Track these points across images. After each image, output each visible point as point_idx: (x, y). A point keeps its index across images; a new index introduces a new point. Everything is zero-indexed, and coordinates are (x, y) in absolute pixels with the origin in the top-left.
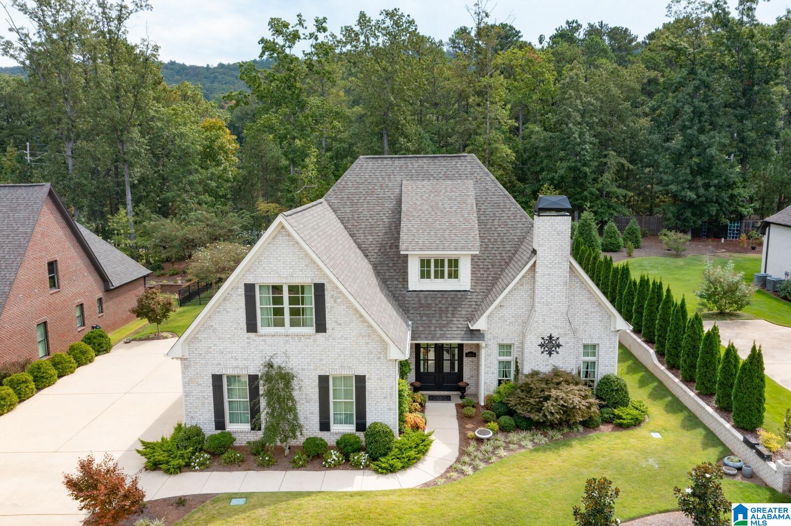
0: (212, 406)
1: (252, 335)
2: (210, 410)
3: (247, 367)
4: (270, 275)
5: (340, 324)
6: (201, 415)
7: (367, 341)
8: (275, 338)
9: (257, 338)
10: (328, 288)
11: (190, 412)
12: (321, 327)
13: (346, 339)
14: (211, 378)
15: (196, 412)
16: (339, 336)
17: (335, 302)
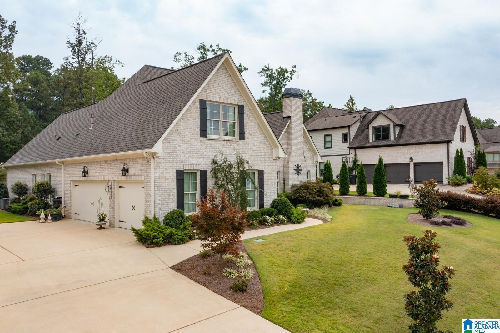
0: (176, 197)
1: (203, 139)
2: (173, 201)
3: (199, 164)
4: (215, 96)
5: (251, 135)
6: (167, 205)
7: (264, 147)
8: (217, 142)
9: (206, 142)
10: (246, 109)
11: (159, 203)
12: (242, 136)
13: (254, 145)
14: (175, 173)
15: (163, 204)
16: (251, 143)
17: (249, 119)
